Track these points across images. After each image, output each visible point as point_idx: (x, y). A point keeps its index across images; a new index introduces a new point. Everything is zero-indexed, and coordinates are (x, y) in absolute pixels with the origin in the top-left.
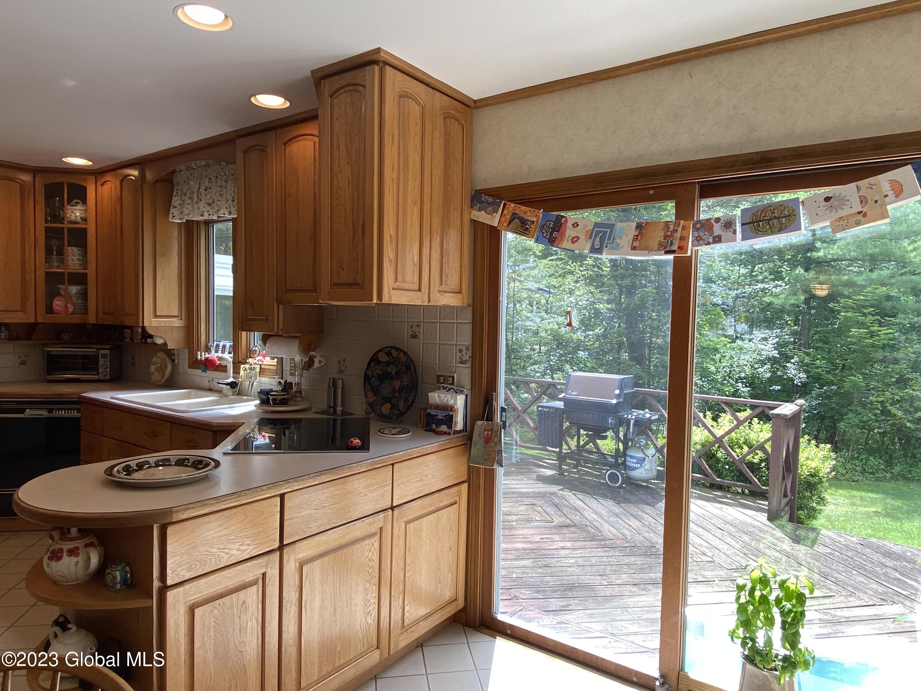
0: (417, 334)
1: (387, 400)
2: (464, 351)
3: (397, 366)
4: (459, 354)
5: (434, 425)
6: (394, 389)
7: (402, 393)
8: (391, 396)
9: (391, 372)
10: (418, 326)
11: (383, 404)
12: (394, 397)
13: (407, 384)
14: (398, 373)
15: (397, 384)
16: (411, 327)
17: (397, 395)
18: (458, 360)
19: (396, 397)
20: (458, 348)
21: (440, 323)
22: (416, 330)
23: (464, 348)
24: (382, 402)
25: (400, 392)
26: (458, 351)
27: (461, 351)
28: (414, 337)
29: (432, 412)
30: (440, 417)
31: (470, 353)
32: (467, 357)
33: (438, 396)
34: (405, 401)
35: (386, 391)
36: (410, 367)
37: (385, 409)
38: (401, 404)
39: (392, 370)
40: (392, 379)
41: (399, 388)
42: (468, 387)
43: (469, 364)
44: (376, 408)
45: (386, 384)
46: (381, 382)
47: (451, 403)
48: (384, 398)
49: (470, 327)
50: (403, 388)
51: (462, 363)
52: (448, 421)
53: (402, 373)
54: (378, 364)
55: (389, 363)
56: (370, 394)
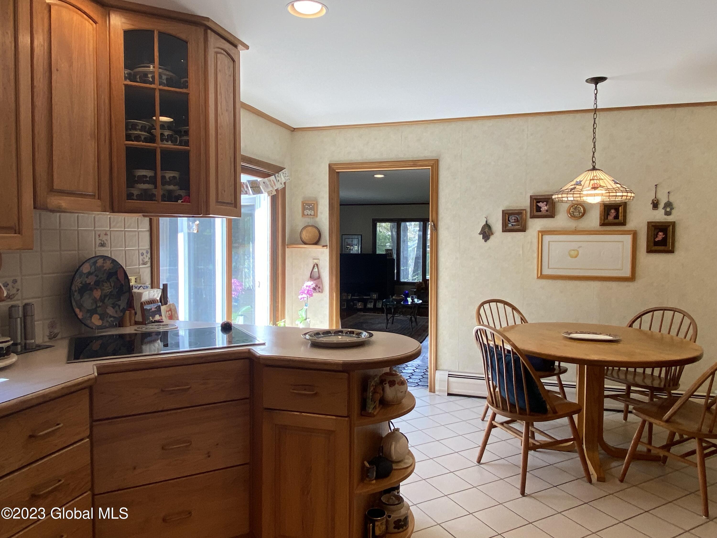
0: (105, 242)
1: (92, 312)
2: (145, 254)
3: (97, 276)
4: (141, 257)
5: (151, 318)
6: (95, 301)
7: (106, 301)
8: (94, 307)
9: (90, 284)
10: (106, 234)
11: (91, 317)
12: (97, 307)
13: (110, 290)
14: (98, 284)
15: (97, 294)
16: (99, 236)
17: (99, 304)
18: (141, 262)
19: (100, 307)
20: (141, 252)
21: (125, 231)
22: (104, 238)
23: (145, 252)
24: (88, 315)
25: (102, 300)
26: (140, 255)
27: (143, 254)
28: (103, 245)
29: (147, 307)
30: (153, 310)
31: (149, 255)
32: (147, 259)
33: (149, 293)
34: (113, 308)
35: (88, 303)
36: (116, 273)
37: (96, 320)
38: (110, 311)
39: (91, 280)
40: (91, 290)
41: (101, 296)
42: (148, 283)
43: (149, 264)
44: (88, 322)
45: (86, 296)
46: (82, 297)
47: (155, 296)
48: (88, 311)
49: (148, 234)
50: (105, 296)
51: (144, 264)
52: (158, 311)
53: (103, 281)
54: (80, 277)
55: (89, 274)
56: (77, 310)
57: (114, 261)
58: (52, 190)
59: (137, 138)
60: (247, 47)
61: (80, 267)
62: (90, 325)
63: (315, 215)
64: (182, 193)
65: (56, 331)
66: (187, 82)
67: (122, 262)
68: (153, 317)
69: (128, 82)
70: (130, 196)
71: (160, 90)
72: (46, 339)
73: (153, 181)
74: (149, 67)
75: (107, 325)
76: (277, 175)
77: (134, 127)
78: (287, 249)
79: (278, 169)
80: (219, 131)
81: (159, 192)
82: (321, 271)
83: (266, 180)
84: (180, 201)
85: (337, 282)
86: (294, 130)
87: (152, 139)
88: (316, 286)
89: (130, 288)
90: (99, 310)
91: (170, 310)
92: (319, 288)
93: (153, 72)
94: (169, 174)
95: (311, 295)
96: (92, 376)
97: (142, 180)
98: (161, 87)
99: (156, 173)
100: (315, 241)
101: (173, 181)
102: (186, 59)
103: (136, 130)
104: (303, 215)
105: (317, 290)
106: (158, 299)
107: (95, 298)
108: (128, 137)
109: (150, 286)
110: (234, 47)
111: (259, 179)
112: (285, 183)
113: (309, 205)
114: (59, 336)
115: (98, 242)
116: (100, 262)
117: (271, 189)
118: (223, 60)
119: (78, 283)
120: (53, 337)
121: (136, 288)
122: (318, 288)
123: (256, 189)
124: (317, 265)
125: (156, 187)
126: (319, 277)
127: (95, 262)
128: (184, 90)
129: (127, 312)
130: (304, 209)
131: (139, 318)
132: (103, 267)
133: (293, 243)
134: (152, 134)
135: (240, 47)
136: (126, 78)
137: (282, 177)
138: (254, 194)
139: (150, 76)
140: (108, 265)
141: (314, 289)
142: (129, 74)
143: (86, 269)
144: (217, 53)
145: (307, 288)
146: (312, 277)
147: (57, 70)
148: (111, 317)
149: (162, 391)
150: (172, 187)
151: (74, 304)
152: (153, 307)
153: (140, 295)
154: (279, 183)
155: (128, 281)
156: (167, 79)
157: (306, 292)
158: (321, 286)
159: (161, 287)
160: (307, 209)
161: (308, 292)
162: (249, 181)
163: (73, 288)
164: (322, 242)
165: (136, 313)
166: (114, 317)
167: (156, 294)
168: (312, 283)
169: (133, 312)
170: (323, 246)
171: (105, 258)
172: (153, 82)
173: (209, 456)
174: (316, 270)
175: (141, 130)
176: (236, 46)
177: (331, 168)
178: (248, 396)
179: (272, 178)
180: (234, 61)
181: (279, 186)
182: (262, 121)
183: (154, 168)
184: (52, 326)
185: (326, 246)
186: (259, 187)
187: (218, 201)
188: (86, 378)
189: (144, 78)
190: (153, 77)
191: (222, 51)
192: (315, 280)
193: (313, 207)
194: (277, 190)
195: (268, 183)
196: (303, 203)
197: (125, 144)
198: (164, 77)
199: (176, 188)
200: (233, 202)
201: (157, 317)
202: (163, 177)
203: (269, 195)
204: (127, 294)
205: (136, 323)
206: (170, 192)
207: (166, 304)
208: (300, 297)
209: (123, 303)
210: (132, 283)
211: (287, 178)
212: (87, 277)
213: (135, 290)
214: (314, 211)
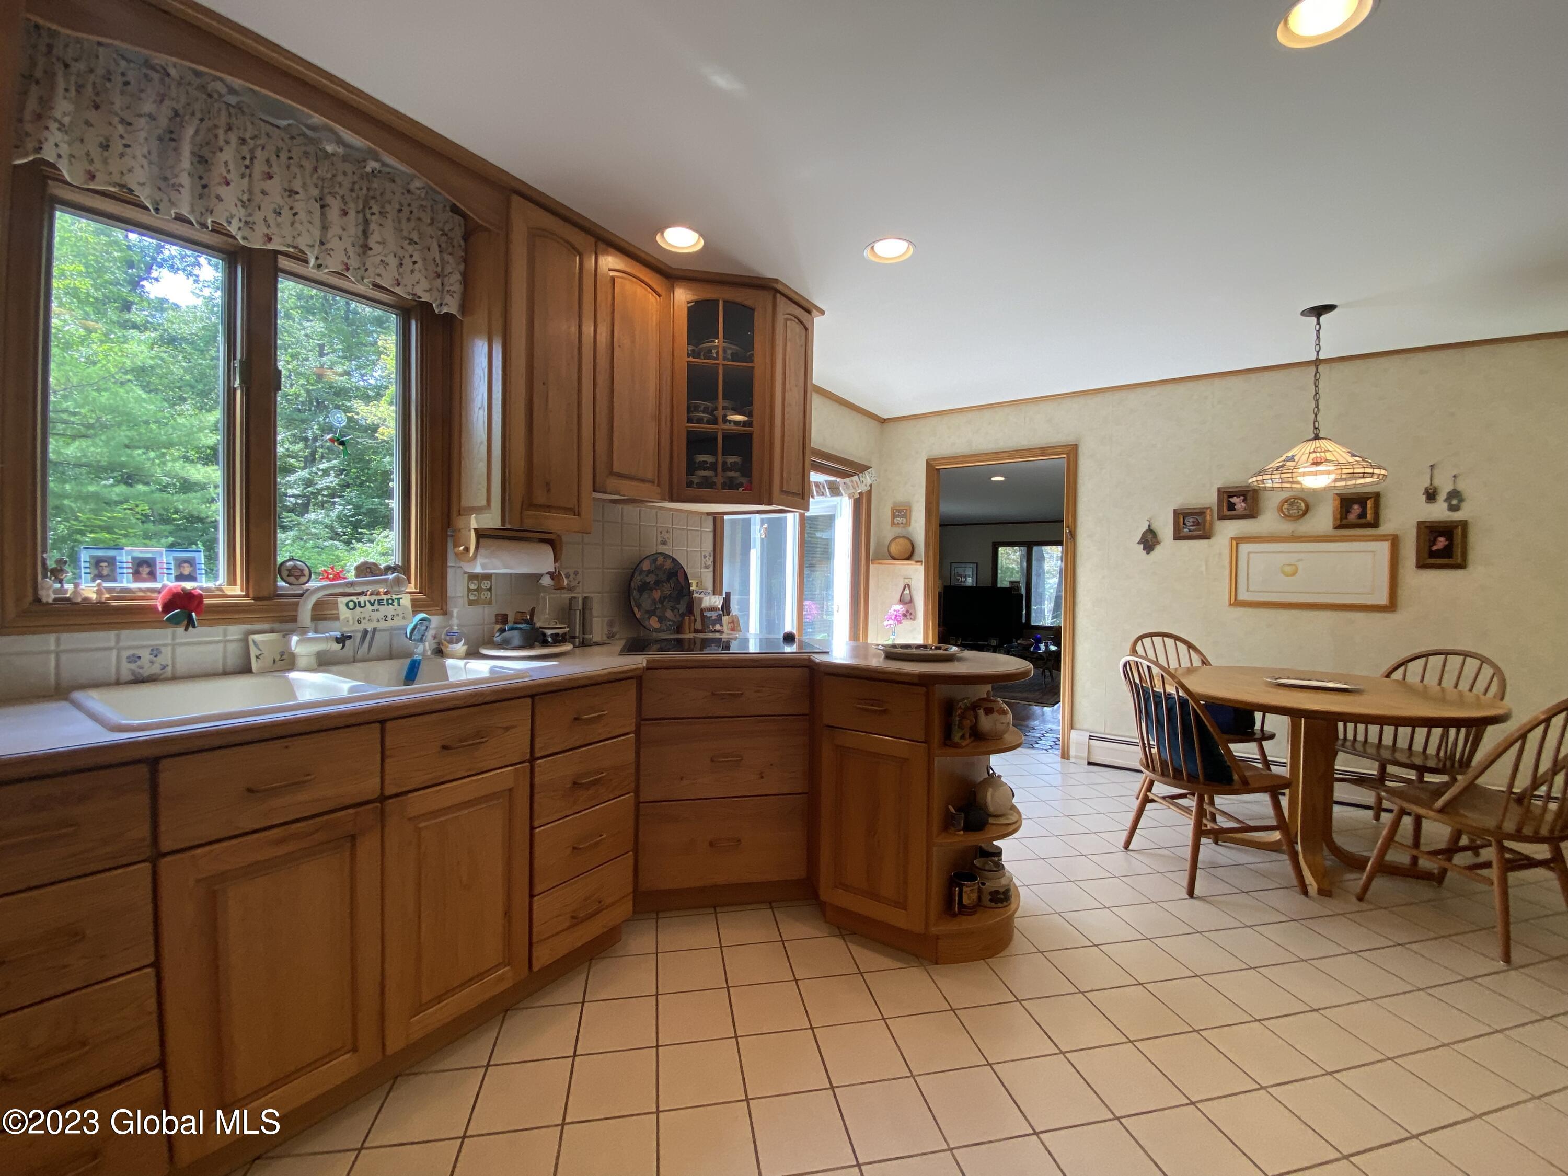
0: (667, 541)
1: (651, 613)
2: (708, 557)
3: (657, 575)
4: (703, 560)
5: (711, 626)
6: (654, 602)
7: (665, 603)
8: (653, 608)
9: (650, 583)
10: (668, 532)
11: (649, 618)
12: (656, 608)
13: (669, 592)
14: (657, 583)
15: (657, 594)
16: (661, 533)
17: (659, 606)
18: (703, 565)
19: (659, 608)
20: (703, 554)
21: (688, 530)
22: (666, 536)
23: (707, 555)
24: (647, 616)
25: (661, 601)
26: (702, 557)
27: (705, 557)
28: (664, 543)
29: (708, 614)
30: (714, 618)
31: (712, 558)
32: (710, 562)
33: (710, 599)
34: (672, 610)
35: (646, 603)
36: (676, 574)
37: (654, 623)
38: (669, 614)
39: (651, 579)
40: (651, 589)
41: (660, 598)
42: (710, 589)
43: (711, 569)
44: (646, 624)
45: (645, 596)
46: (641, 595)
47: (717, 603)
48: (647, 612)
49: (711, 535)
50: (665, 598)
51: (707, 567)
52: (719, 620)
53: (663, 581)
54: (640, 574)
55: (649, 572)
56: (636, 610)
57: (674, 560)
58: (612, 473)
59: (699, 421)
60: (822, 312)
61: (641, 562)
62: (648, 627)
63: (908, 524)
64: (744, 480)
65: (614, 630)
66: (752, 355)
67: (683, 563)
68: (714, 625)
69: (691, 359)
70: (689, 484)
71: (723, 365)
72: (605, 638)
73: (713, 467)
74: (714, 342)
75: (665, 628)
76: (861, 475)
77: (696, 408)
78: (871, 566)
79: (861, 469)
80: (786, 409)
81: (719, 480)
82: (914, 593)
83: (847, 480)
84: (741, 489)
85: (933, 607)
86: (883, 421)
87: (714, 421)
88: (907, 611)
89: (690, 593)
90: (658, 612)
91: (733, 622)
92: (911, 614)
93: (717, 347)
94: (731, 459)
95: (900, 622)
96: (640, 666)
97: (703, 466)
98: (725, 362)
99: (717, 460)
100: (907, 555)
101: (733, 467)
102: (753, 332)
103: (698, 412)
104: (893, 524)
105: (908, 617)
106: (720, 607)
107: (655, 599)
108: (690, 420)
109: (711, 593)
110: (806, 314)
111: (838, 480)
112: (871, 485)
113: (900, 511)
114: (617, 637)
115: (660, 539)
116: (660, 560)
117: (853, 491)
118: (794, 326)
119: (636, 582)
120: (611, 636)
121: (697, 593)
122: (909, 615)
123: (835, 490)
124: (909, 585)
125: (716, 475)
126: (911, 601)
127: (655, 560)
128: (750, 365)
129: (687, 618)
130: (894, 516)
131: (698, 626)
132: (664, 565)
133: (879, 557)
134: (714, 416)
135: (814, 312)
136: (688, 356)
137: (867, 478)
138: (831, 496)
139: (714, 351)
140: (668, 565)
141: (905, 615)
142: (693, 351)
143: (646, 566)
144: (787, 320)
145: (895, 613)
146: (901, 601)
147: (620, 346)
148: (670, 621)
149: (713, 694)
150: (732, 474)
151: (633, 603)
152: (714, 615)
153: (701, 600)
154: (864, 485)
155: (689, 585)
156: (732, 354)
157: (893, 617)
158: (913, 613)
159: (724, 596)
160: (898, 516)
161: (895, 618)
162: (826, 481)
163: (633, 585)
164: (916, 557)
165: (695, 620)
166: (674, 622)
167: (718, 601)
168: (901, 606)
169: (693, 618)
170: (917, 562)
171: (666, 556)
172: (717, 359)
173: (762, 777)
174: (907, 591)
175: (703, 412)
176: (809, 312)
177: (930, 465)
178: (807, 712)
179: (855, 478)
180: (806, 329)
181: (863, 488)
182: (846, 411)
183: (714, 453)
184: (611, 624)
185: (921, 562)
186: (839, 488)
187: (782, 491)
188: (634, 667)
189: (708, 354)
190: (717, 353)
191: (793, 318)
192: (906, 603)
193: (906, 514)
194: (859, 493)
195: (850, 484)
196: (893, 510)
197: (687, 427)
198: (729, 352)
199: (737, 474)
200: (801, 493)
201: (718, 627)
202: (724, 463)
203: (850, 498)
204: (686, 599)
205: (696, 631)
206: (731, 479)
207: (728, 614)
208: (886, 623)
209: (682, 607)
210: (693, 588)
211: (873, 479)
212: (647, 576)
213: (695, 595)
214: (906, 518)
